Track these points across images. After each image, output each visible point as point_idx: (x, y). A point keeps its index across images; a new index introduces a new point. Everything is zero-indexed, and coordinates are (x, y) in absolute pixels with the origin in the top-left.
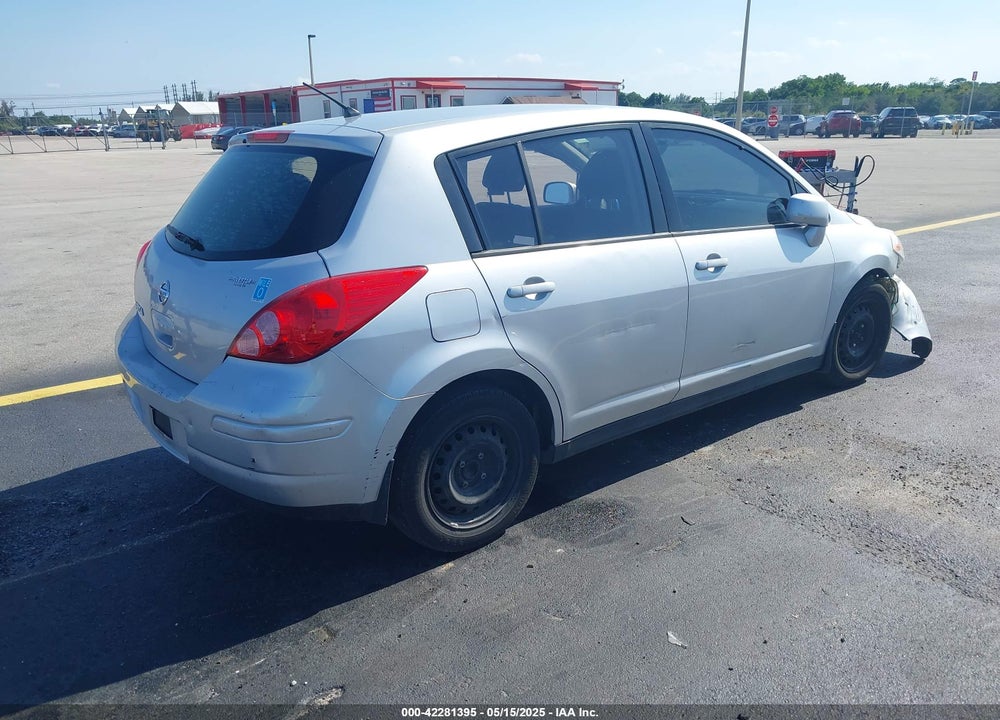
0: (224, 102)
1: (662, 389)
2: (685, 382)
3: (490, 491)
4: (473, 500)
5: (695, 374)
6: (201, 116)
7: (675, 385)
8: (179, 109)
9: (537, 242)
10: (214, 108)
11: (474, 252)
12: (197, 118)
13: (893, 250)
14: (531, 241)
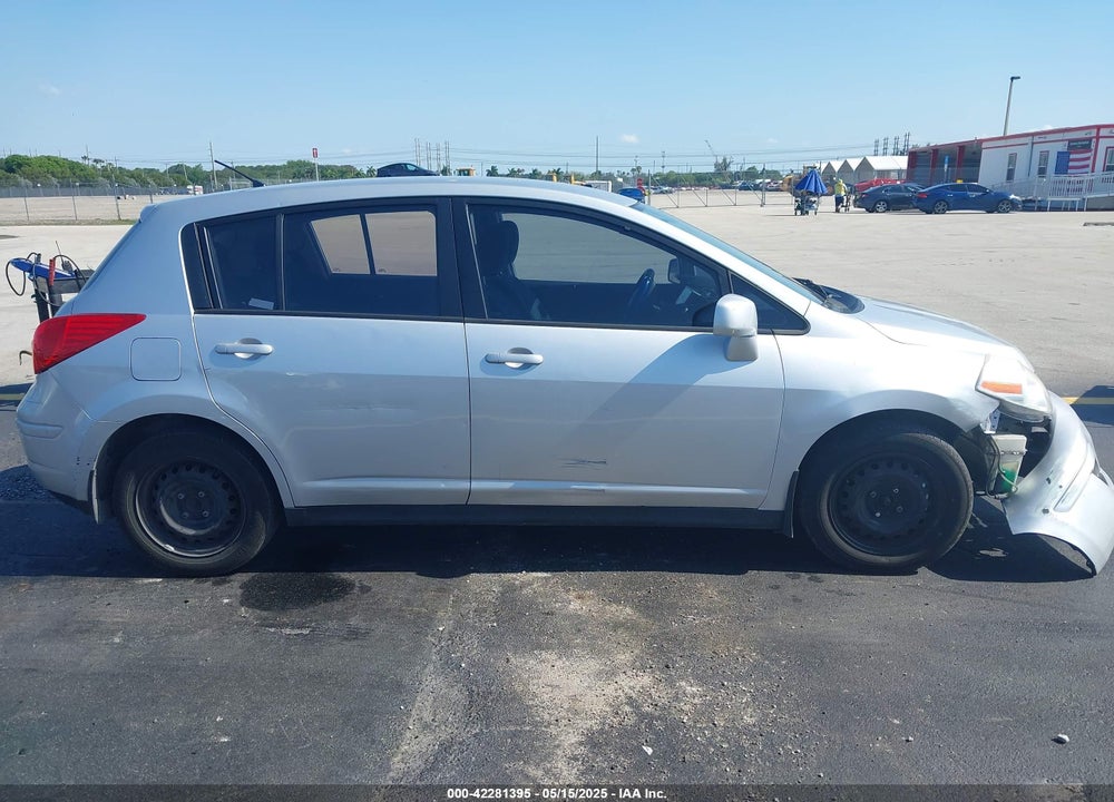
0: (915, 157)
1: (442, 485)
2: (476, 485)
3: (208, 530)
4: (190, 532)
5: (499, 479)
6: (889, 171)
7: (464, 485)
8: (865, 165)
9: (276, 307)
10: (902, 162)
11: (199, 308)
12: (883, 173)
13: (977, 390)
14: (270, 305)
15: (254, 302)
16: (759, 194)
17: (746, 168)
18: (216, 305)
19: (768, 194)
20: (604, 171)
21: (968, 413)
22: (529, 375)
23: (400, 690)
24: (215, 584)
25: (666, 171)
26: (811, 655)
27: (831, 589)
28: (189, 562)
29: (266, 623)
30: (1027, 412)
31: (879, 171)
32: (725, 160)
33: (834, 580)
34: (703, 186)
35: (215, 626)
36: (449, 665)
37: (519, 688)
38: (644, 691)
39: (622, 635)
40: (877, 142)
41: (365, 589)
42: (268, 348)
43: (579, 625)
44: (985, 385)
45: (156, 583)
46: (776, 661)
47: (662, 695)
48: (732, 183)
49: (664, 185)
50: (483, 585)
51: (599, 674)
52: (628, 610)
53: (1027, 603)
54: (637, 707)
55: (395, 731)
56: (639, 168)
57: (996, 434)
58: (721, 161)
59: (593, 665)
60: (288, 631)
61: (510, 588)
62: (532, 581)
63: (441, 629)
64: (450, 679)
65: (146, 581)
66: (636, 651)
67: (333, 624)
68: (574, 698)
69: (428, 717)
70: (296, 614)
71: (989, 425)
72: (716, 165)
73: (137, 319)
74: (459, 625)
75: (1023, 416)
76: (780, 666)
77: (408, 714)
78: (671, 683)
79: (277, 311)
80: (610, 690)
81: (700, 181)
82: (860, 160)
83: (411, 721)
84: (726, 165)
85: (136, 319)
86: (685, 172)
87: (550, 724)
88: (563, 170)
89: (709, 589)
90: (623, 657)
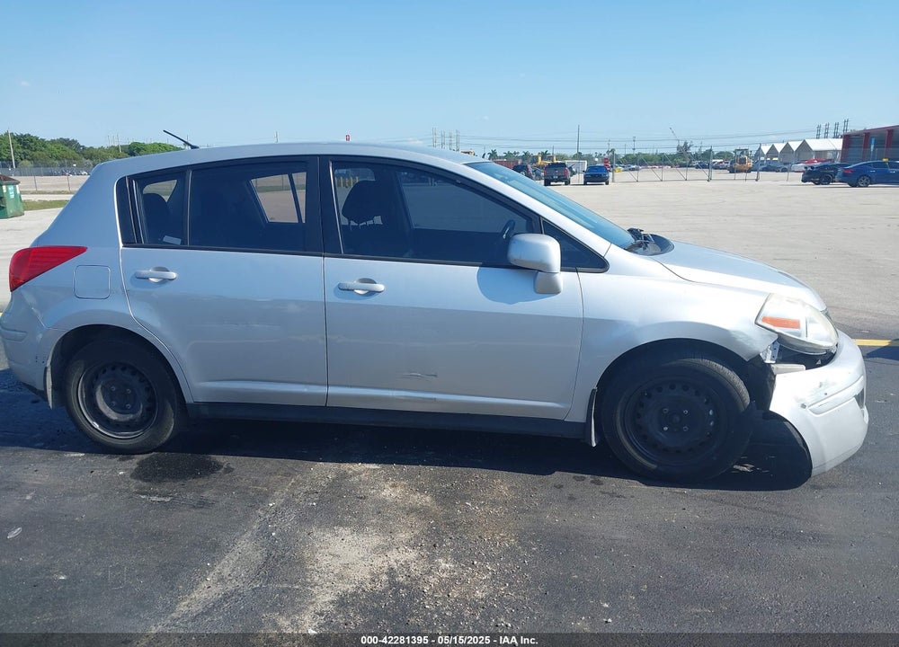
0: (849, 139)
1: (305, 389)
2: (333, 390)
5: (350, 386)
6: (826, 152)
7: (323, 390)
8: (804, 146)
9: (183, 243)
10: (838, 144)
11: (127, 243)
12: (820, 153)
13: (756, 323)
14: (177, 241)
15: (167, 239)
16: (707, 171)
17: (703, 150)
18: (139, 240)
19: (714, 171)
20: (584, 152)
21: (748, 344)
22: (372, 300)
23: (214, 550)
24: (120, 460)
25: (636, 152)
26: (560, 545)
27: (606, 491)
28: (113, 441)
29: (143, 491)
30: (806, 345)
31: (816, 151)
32: (686, 144)
33: (612, 483)
34: (665, 165)
35: (103, 491)
36: (264, 532)
37: (307, 554)
38: (406, 565)
39: (413, 518)
40: (819, 127)
41: (229, 470)
42: (173, 275)
43: (381, 508)
44: (765, 319)
45: (79, 457)
46: (528, 548)
47: (416, 569)
48: (690, 162)
49: (633, 164)
50: (324, 471)
51: (375, 550)
52: (428, 499)
53: (776, 513)
54: (393, 577)
55: (195, 580)
56: (613, 150)
57: (776, 363)
58: (682, 145)
59: (376, 540)
60: (154, 498)
61: (344, 476)
62: (362, 471)
63: (271, 505)
64: (258, 545)
65: (73, 455)
66: (417, 532)
67: (190, 496)
68: (346, 566)
69: (226, 571)
70: (167, 486)
71: (769, 355)
72: (678, 148)
73: (81, 250)
74: (288, 503)
75: (803, 349)
76: (529, 551)
77: (211, 569)
78: (431, 559)
79: (183, 246)
80: (378, 562)
81: (663, 161)
82: (800, 143)
83: (212, 575)
84: (686, 147)
85: (79, 250)
86: (651, 152)
87: (316, 585)
88: (550, 152)
89: (503, 485)
90: (403, 536)
